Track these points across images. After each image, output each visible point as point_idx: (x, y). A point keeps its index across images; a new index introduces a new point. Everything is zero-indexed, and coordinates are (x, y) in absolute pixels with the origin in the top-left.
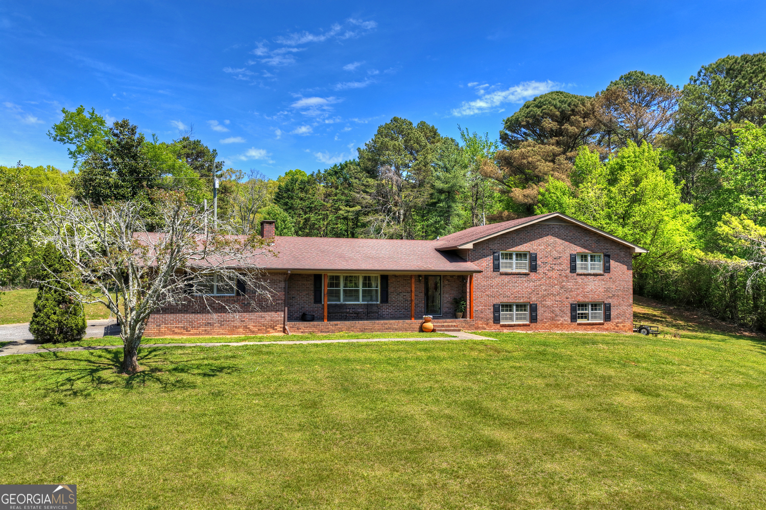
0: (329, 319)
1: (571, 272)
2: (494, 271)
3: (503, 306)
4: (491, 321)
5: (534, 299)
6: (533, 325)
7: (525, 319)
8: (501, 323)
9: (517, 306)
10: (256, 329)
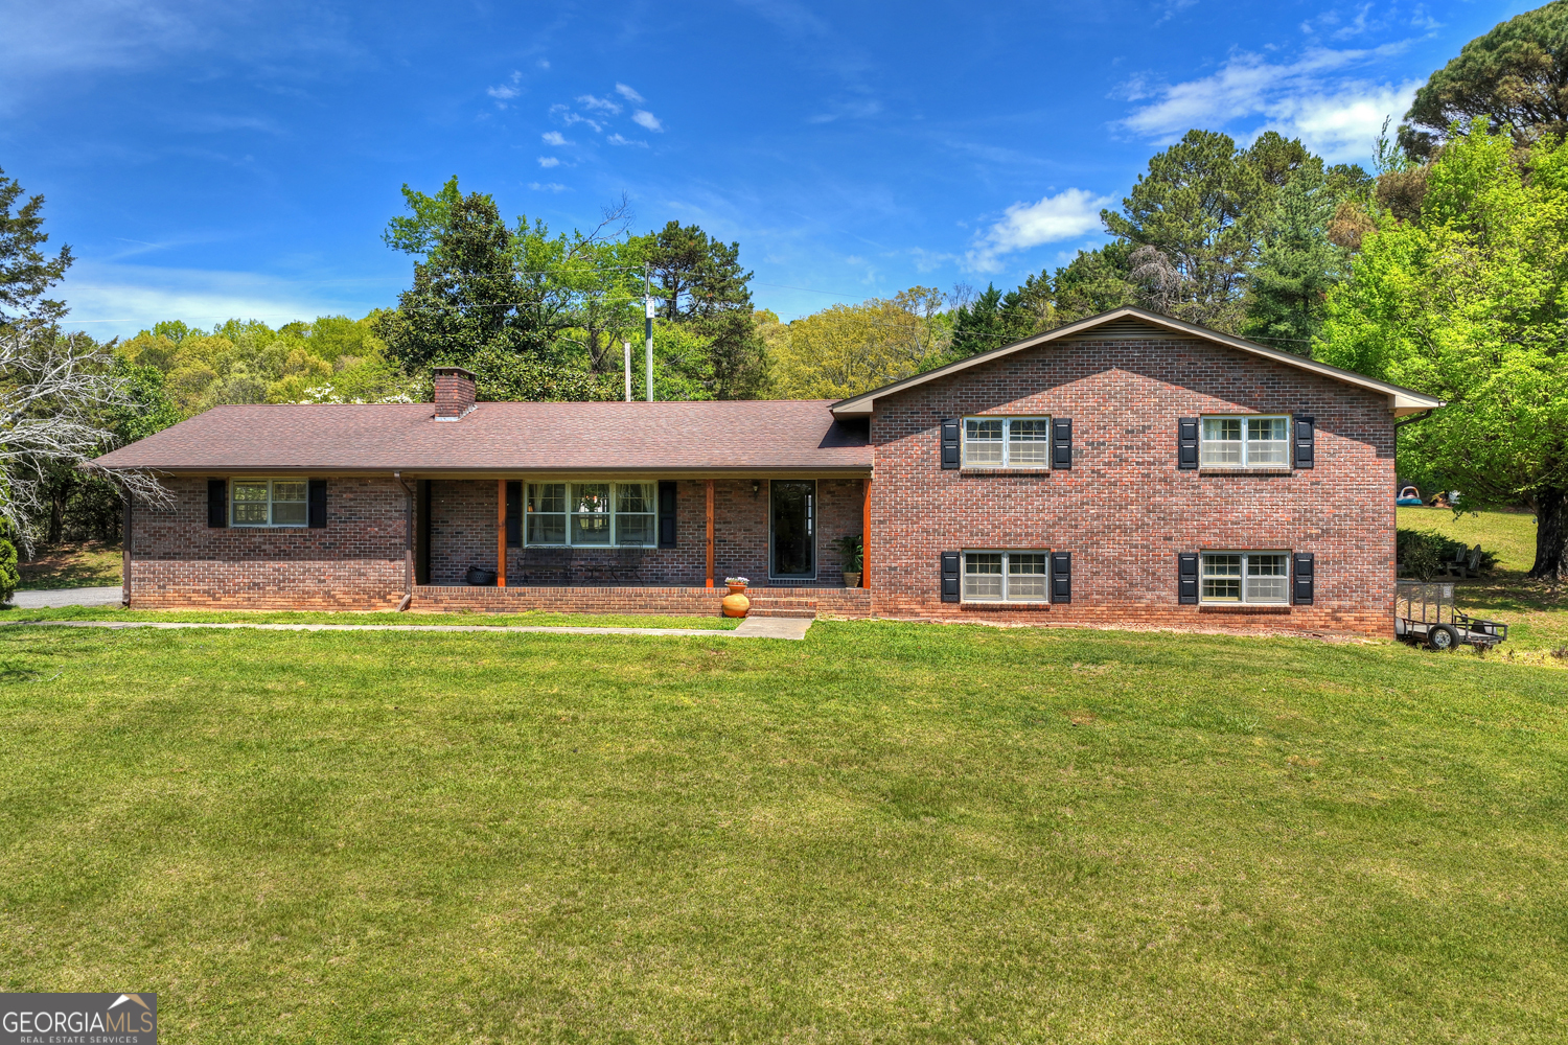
0: (510, 582)
1: (1180, 468)
2: (943, 468)
3: (970, 558)
4: (935, 596)
5: (1061, 540)
6: (1060, 609)
7: (1039, 591)
8: (963, 601)
9: (1014, 558)
10: (348, 600)
